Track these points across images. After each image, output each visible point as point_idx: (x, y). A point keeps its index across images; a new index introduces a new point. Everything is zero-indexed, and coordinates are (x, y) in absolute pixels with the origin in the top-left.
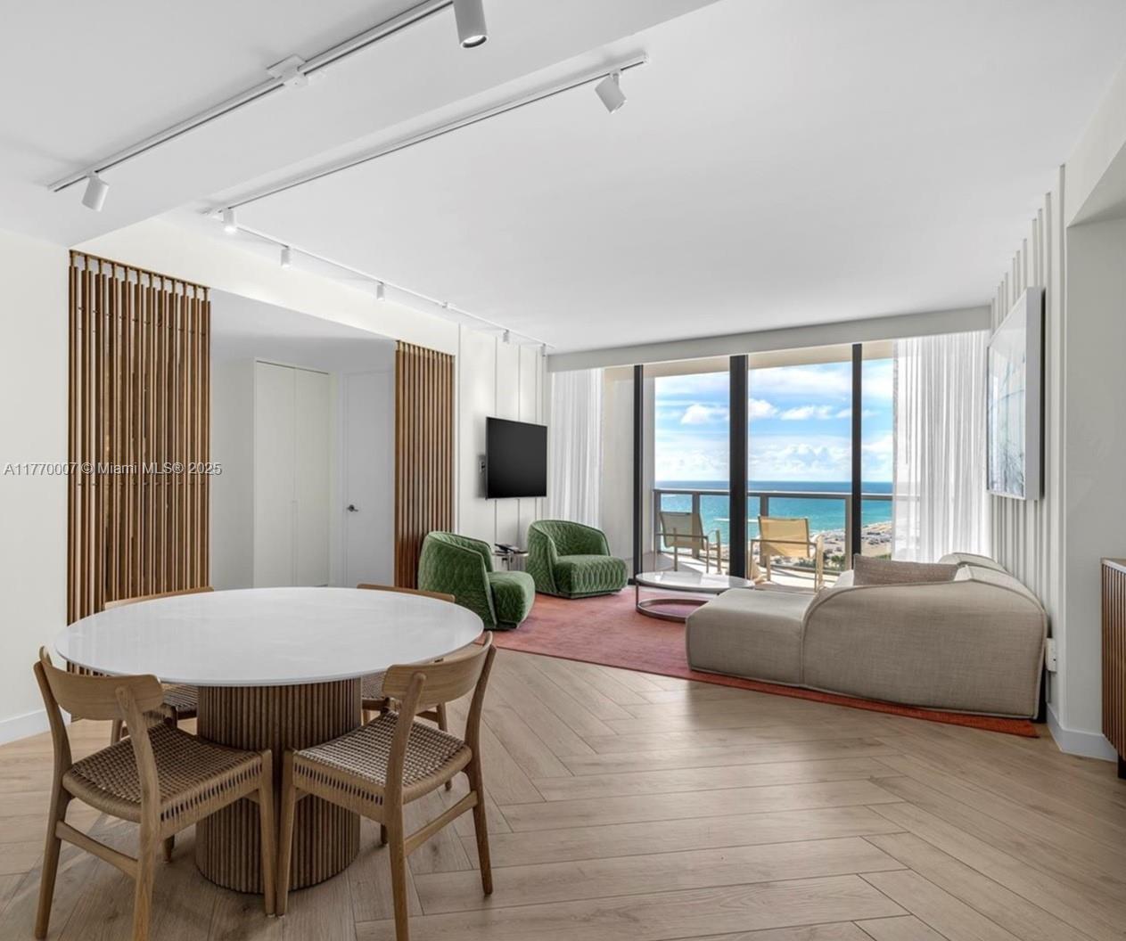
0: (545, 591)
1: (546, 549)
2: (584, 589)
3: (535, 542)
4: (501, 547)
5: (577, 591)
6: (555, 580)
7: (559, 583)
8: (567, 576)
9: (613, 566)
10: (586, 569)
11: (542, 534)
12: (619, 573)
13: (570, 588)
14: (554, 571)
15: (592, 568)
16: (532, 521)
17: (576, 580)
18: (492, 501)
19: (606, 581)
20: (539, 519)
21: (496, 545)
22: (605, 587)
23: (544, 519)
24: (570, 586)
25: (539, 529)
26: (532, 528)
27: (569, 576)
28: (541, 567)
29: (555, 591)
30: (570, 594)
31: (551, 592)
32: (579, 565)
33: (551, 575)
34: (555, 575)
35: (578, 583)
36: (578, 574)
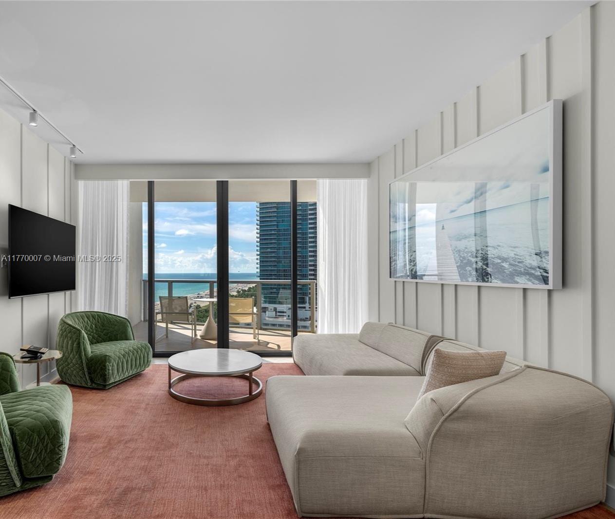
0: (78, 384)
1: (79, 344)
2: (118, 377)
3: (66, 336)
4: (28, 351)
5: (112, 381)
6: (89, 373)
7: (92, 376)
8: (102, 369)
9: (141, 351)
10: (119, 358)
11: (74, 328)
12: (146, 355)
13: (105, 380)
14: (87, 364)
15: (124, 356)
16: (61, 315)
17: (111, 371)
18: (17, 300)
19: (136, 366)
20: (68, 312)
21: (22, 350)
22: (135, 370)
23: (73, 312)
24: (104, 377)
25: (70, 323)
26: (63, 322)
27: (103, 368)
28: (74, 361)
29: (89, 384)
30: (105, 386)
31: (84, 385)
32: (112, 355)
33: (86, 370)
34: (89, 369)
35: (113, 374)
36: (113, 366)
